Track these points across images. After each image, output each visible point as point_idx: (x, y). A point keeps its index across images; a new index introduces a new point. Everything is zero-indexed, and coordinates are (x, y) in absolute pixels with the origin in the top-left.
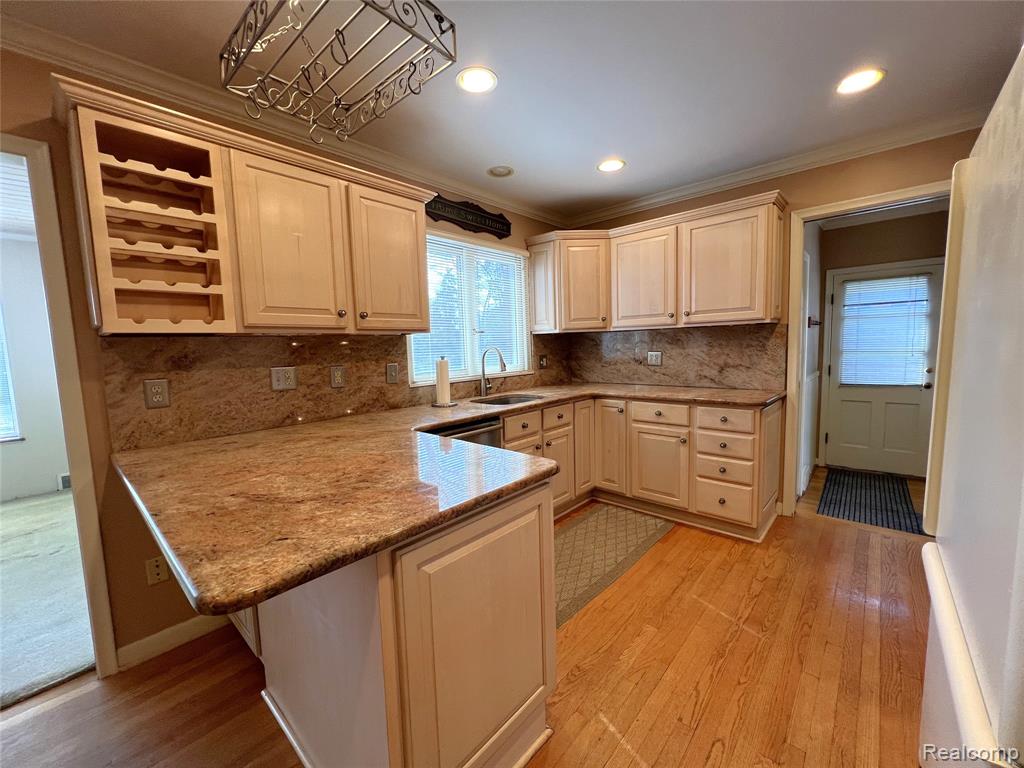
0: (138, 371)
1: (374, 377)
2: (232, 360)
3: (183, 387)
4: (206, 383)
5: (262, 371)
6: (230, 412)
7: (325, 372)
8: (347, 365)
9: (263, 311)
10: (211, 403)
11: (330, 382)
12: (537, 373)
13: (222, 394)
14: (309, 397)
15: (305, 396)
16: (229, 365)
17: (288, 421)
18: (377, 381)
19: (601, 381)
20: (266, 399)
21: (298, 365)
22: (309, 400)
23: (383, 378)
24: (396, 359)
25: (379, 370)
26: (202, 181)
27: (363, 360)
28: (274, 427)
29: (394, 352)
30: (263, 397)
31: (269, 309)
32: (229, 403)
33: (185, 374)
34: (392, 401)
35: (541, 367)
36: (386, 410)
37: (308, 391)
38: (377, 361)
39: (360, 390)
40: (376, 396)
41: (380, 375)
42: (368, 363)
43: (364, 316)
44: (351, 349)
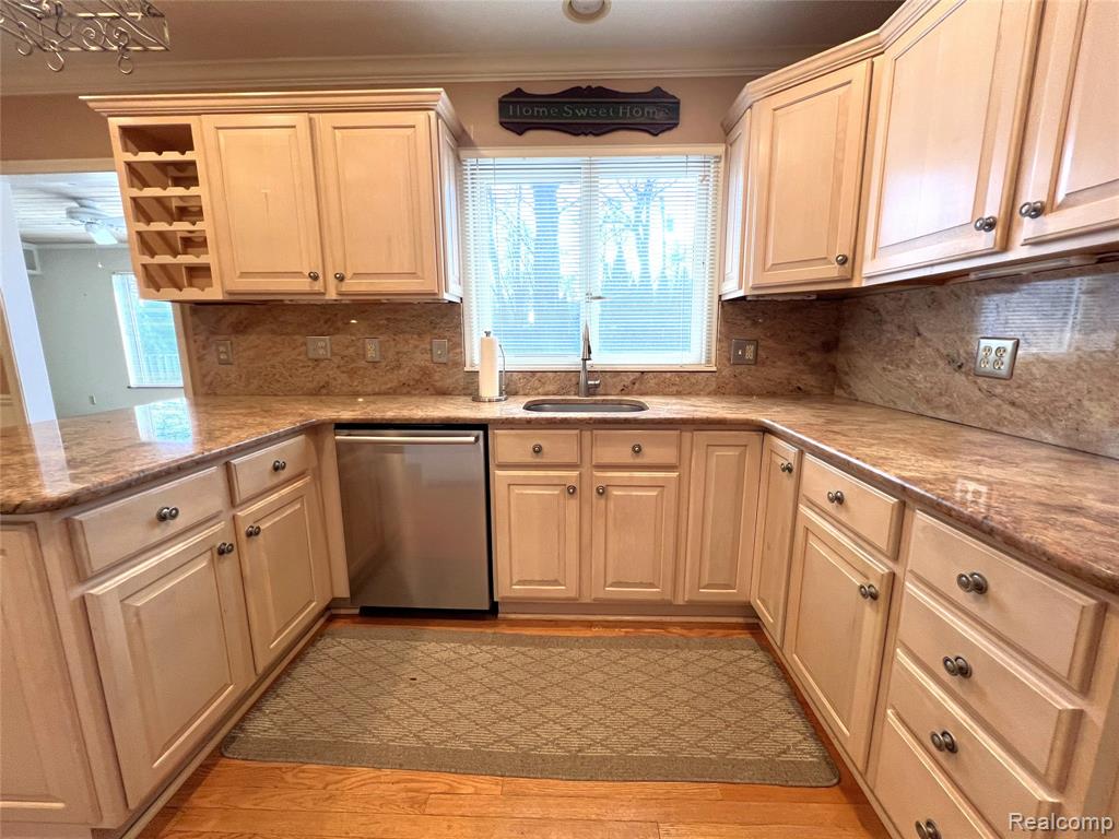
0: (213, 333)
1: (418, 353)
2: (274, 327)
3: (241, 349)
4: (256, 347)
5: (299, 339)
6: (274, 375)
7: (359, 344)
8: (381, 338)
9: (240, 277)
10: (261, 365)
11: (364, 355)
12: (726, 372)
13: (268, 358)
14: (344, 369)
15: (338, 367)
16: (273, 332)
17: (324, 391)
18: (421, 359)
19: (878, 401)
20: (304, 367)
21: (333, 334)
22: (343, 372)
23: (428, 356)
24: (447, 334)
25: (423, 346)
26: (189, 156)
27: (403, 332)
28: (312, 394)
29: (442, 325)
30: (301, 364)
31: (244, 274)
32: (273, 367)
33: (241, 337)
34: (438, 384)
35: (739, 361)
36: (432, 395)
37: (342, 363)
38: (419, 335)
39: (399, 367)
40: (417, 377)
41: (424, 351)
42: (407, 336)
43: (341, 279)
44: (388, 319)
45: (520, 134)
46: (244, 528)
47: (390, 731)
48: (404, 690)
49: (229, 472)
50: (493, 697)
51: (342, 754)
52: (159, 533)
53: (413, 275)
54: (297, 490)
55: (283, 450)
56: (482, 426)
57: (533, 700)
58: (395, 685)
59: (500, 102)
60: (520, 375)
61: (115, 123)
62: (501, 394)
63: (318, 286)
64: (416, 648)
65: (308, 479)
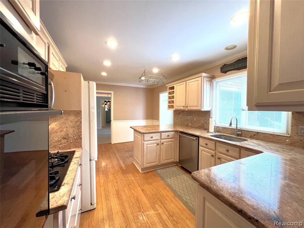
7: (193, 118)
8: (197, 117)
11: (194, 120)
12: (296, 138)
13: (181, 119)
17: (188, 126)
18: (203, 122)
20: (186, 121)
24: (207, 117)
26: (174, 90)
31: (177, 106)
32: (182, 121)
38: (203, 117)
39: (199, 123)
40: (202, 125)
41: (203, 120)
42: (201, 117)
43: (187, 107)
44: (198, 114)
45: (226, 73)
46: (161, 143)
47: (169, 180)
48: (176, 178)
49: (161, 134)
50: (185, 188)
51: (163, 179)
52: (151, 139)
53: (197, 106)
54: (172, 140)
55: (170, 134)
56: (198, 137)
57: (190, 192)
58: (175, 177)
59: (221, 68)
60: (222, 128)
61: (168, 87)
62: (214, 132)
63: (184, 108)
64: (182, 175)
65: (174, 139)
